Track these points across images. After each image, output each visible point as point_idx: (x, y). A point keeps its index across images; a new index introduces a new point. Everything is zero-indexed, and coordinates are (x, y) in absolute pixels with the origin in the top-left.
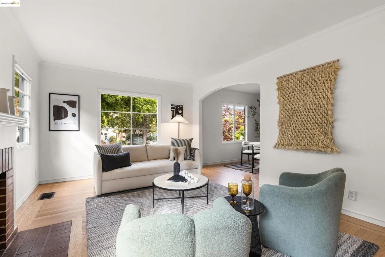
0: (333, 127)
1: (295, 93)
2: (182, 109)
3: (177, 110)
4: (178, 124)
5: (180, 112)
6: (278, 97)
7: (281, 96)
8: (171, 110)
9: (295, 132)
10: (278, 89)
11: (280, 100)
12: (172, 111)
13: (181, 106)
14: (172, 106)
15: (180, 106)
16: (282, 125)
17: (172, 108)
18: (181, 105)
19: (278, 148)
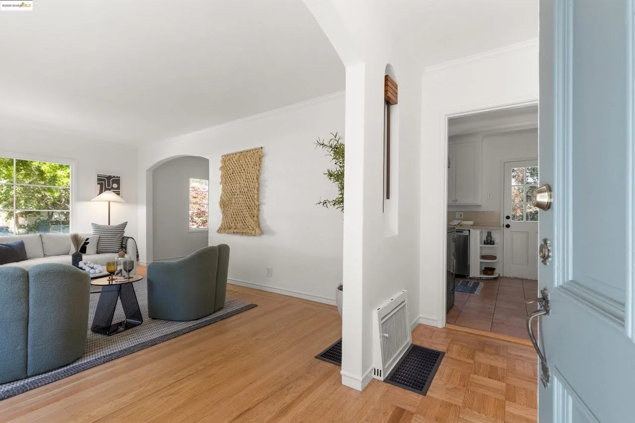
0: (259, 210)
1: (234, 174)
2: (117, 181)
3: (108, 183)
4: (107, 203)
5: (115, 186)
6: (221, 176)
7: (224, 176)
8: (96, 182)
9: (234, 215)
10: (222, 168)
11: (222, 179)
12: (98, 184)
13: (117, 177)
14: (98, 176)
15: (114, 177)
16: (224, 208)
17: (99, 180)
18: (116, 175)
19: (220, 233)
